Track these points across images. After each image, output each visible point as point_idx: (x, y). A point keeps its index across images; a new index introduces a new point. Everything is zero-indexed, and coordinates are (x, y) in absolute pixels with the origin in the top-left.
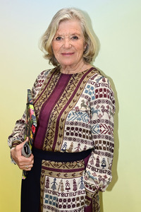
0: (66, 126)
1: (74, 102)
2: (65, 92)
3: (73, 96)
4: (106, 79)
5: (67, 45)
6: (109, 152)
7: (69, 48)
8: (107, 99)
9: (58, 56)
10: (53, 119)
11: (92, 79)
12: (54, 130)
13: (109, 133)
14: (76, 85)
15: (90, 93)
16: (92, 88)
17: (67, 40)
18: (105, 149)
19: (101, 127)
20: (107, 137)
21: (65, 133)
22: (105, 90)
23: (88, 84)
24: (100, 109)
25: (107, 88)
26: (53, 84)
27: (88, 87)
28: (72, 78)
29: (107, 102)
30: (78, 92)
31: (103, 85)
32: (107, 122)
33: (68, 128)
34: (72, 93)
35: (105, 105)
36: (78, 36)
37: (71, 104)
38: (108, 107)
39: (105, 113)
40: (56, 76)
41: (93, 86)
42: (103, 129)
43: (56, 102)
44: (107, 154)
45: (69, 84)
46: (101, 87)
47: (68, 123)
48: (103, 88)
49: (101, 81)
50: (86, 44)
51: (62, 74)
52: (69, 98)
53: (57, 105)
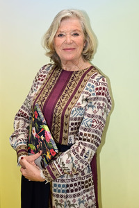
0: (70, 122)
1: (76, 98)
2: (67, 88)
3: (75, 92)
4: (105, 79)
5: (69, 41)
6: (94, 145)
7: (70, 44)
8: (104, 97)
9: (60, 52)
10: (57, 114)
11: (93, 78)
12: (60, 125)
13: (99, 129)
14: (78, 82)
15: (91, 91)
16: (93, 87)
17: (68, 36)
18: (92, 142)
19: (93, 122)
20: (96, 132)
21: (70, 128)
22: (104, 89)
23: (88, 82)
24: (96, 105)
25: (106, 87)
26: (54, 79)
27: (89, 85)
28: (73, 75)
29: (104, 99)
30: (80, 89)
31: (103, 84)
32: (100, 117)
33: (72, 124)
34: (74, 89)
35: (101, 102)
36: (78, 33)
37: (73, 100)
38: (103, 104)
39: (100, 109)
40: (57, 72)
41: (94, 85)
42: (95, 124)
43: (59, 97)
44: (92, 147)
45: (70, 80)
46: (100, 86)
47: (72, 119)
48: (103, 86)
49: (101, 81)
50: (85, 41)
51: (63, 70)
52: (71, 94)
53: (59, 100)
